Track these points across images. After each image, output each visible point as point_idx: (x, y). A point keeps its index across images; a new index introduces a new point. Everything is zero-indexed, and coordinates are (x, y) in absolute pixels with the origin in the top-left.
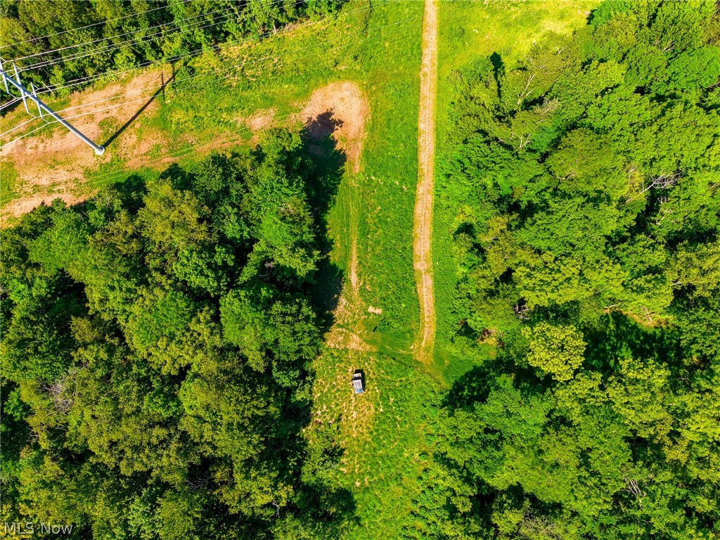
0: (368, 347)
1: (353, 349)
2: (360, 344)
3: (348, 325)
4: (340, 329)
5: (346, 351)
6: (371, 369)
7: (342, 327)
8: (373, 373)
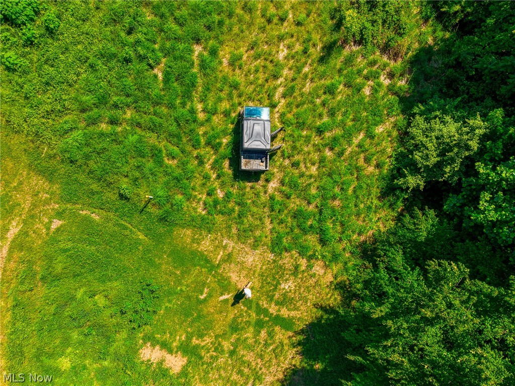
0: (206, 245)
1: (254, 247)
2: (229, 258)
3: (259, 325)
4: (284, 312)
5: (276, 246)
6: (207, 178)
7: (278, 320)
8: (201, 163)
